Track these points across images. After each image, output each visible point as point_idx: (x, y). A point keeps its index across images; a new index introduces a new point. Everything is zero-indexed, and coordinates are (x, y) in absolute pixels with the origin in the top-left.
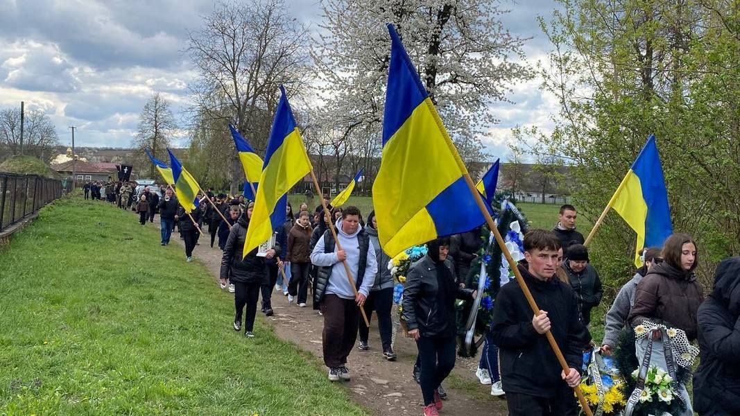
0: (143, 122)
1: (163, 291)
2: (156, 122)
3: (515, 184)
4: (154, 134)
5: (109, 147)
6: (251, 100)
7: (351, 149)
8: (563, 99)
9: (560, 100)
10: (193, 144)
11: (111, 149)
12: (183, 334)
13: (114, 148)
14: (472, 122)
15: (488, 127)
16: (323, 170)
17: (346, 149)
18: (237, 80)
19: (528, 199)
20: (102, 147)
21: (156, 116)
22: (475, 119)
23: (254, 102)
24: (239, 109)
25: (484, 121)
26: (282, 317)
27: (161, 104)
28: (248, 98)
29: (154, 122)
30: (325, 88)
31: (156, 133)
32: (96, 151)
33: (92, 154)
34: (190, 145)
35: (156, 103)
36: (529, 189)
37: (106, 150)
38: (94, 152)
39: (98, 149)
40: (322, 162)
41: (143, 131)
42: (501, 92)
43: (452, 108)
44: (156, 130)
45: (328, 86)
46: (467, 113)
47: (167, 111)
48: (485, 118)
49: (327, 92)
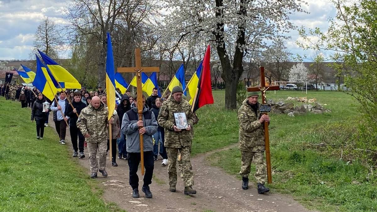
0: (37, 40)
1: (20, 165)
2: (47, 39)
3: (318, 77)
4: (46, 48)
5: (16, 59)
6: (111, 20)
7: (194, 56)
8: (339, 5)
9: (336, 5)
10: (74, 54)
11: (18, 61)
12: (19, 200)
13: (20, 60)
14: (276, 29)
15: (288, 32)
16: (173, 72)
17: (189, 55)
18: (100, 4)
19: (328, 88)
20: (11, 60)
21: (47, 34)
22: (278, 27)
23: (113, 21)
24: (102, 26)
25: (285, 28)
26: (113, 183)
27: (50, 25)
28: (109, 18)
29: (45, 39)
30: (162, 6)
31: (47, 47)
32: (8, 63)
33: (4, 65)
34: (72, 55)
35: (46, 24)
36: (328, 81)
37: (15, 61)
38: (6, 64)
39: (8, 61)
40: (172, 65)
41: (38, 46)
42: (298, 5)
43: (261, 18)
44: (47, 45)
45: (164, 5)
46: (272, 22)
47: (54, 31)
48: (286, 25)
49: (164, 9)
